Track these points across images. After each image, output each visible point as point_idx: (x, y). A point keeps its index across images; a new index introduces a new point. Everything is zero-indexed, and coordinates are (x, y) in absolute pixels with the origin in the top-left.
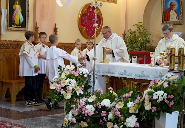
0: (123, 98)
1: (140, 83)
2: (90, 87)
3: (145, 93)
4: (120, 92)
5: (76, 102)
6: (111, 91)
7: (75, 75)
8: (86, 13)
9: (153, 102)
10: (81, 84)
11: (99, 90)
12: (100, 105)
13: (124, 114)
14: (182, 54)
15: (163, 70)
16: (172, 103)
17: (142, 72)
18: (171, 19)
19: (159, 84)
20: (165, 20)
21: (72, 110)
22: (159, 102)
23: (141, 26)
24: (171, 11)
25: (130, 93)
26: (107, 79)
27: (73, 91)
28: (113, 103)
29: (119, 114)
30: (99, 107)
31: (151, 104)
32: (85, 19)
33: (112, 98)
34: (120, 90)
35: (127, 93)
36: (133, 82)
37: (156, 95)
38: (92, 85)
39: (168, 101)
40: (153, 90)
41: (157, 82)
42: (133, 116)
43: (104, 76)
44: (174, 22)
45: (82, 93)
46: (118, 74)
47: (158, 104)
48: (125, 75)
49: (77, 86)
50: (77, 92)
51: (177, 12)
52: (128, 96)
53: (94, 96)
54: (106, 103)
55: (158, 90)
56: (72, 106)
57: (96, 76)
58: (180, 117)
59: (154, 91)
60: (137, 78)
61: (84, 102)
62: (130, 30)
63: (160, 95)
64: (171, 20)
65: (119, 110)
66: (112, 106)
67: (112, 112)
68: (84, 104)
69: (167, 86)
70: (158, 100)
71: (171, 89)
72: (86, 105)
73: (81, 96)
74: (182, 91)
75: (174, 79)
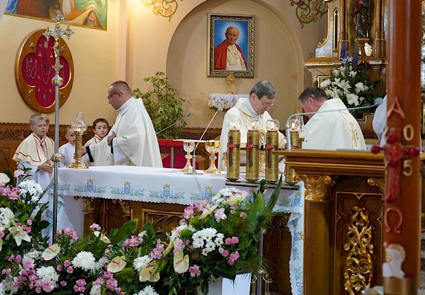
0: (123, 248)
1: (161, 212)
2: (46, 224)
3: (175, 235)
4: (117, 235)
5: (13, 261)
6: (97, 234)
7: (11, 198)
8: (35, 51)
9: (193, 254)
10: (24, 218)
11: (67, 230)
12: (72, 265)
13: (128, 285)
14: (255, 143)
15: (214, 181)
16: (235, 256)
17: (167, 186)
18: (230, 64)
19: (206, 213)
20: (215, 69)
21: (4, 281)
22: (206, 255)
23: (162, 81)
24: (229, 47)
25: (141, 235)
26: (85, 205)
27: (6, 235)
28: (101, 260)
29: (116, 285)
30: (68, 271)
31: (188, 260)
32: (32, 65)
33: (99, 249)
34: (116, 230)
35: (133, 237)
36: (147, 211)
37: (200, 237)
38: (51, 221)
39: (227, 252)
40: (191, 226)
41: (200, 210)
42: (149, 289)
43: (78, 197)
44: (235, 72)
46: (112, 192)
47: (204, 259)
48: (127, 194)
49: (14, 224)
50: (16, 238)
51: (242, 49)
52: (136, 243)
53: (57, 244)
54: (84, 260)
55: (202, 227)
56: (4, 271)
57: (60, 199)
58: (254, 286)
59: (193, 230)
60: (156, 200)
61: (33, 261)
62: (138, 90)
63: (208, 238)
64: (229, 67)
65: (115, 276)
66: (98, 268)
67: (98, 280)
68: (33, 266)
69: (224, 216)
70: (203, 250)
71: (231, 224)
72: (37, 266)
73: (26, 247)
74: (258, 227)
75: (238, 201)
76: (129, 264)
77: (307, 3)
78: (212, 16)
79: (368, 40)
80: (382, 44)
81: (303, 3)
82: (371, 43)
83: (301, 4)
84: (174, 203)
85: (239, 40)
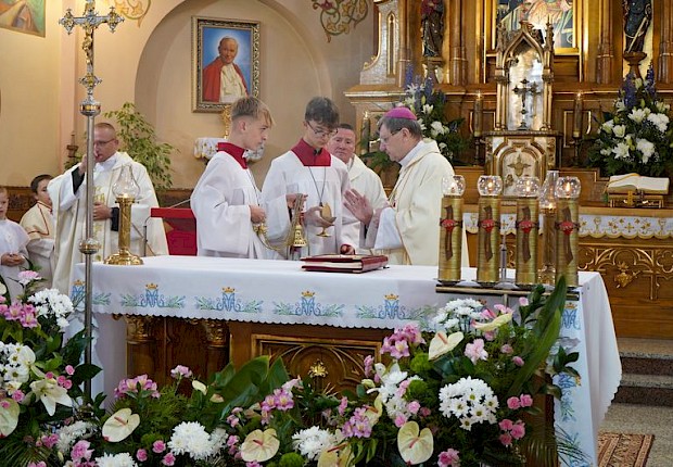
2: (91, 370)
6: (197, 385)
7: (25, 325)
12: (170, 450)
15: (401, 284)
17: (309, 294)
18: (226, 94)
19: (437, 348)
20: (204, 100)
22: (469, 428)
23: (132, 117)
24: (225, 68)
25: (289, 385)
26: (132, 329)
30: (165, 462)
35: (276, 391)
36: (259, 336)
37: (458, 397)
43: (120, 315)
45: (67, 401)
46: (198, 306)
48: (228, 309)
50: (44, 400)
51: (243, 72)
52: (288, 403)
53: (129, 410)
54: (193, 440)
60: (285, 320)
61: (87, 444)
63: (473, 397)
64: (224, 98)
68: (88, 454)
69: (484, 354)
72: (97, 454)
76: (286, 446)
77: (336, 6)
78: (199, 20)
79: (439, 59)
80: (464, 66)
81: (330, 5)
82: (442, 64)
83: (326, 6)
84: (322, 324)
85: (239, 58)
